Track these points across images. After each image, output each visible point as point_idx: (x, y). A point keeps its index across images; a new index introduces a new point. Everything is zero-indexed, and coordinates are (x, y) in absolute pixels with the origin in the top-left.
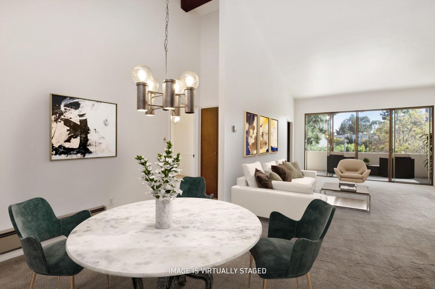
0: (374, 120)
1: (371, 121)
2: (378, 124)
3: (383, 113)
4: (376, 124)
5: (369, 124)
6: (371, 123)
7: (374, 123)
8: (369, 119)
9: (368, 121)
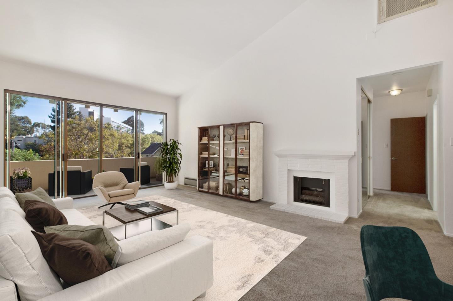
0: (36, 122)
1: (33, 122)
2: (41, 128)
3: (53, 116)
4: (39, 127)
5: (30, 126)
6: (32, 125)
7: (37, 125)
8: (30, 120)
9: (29, 122)
